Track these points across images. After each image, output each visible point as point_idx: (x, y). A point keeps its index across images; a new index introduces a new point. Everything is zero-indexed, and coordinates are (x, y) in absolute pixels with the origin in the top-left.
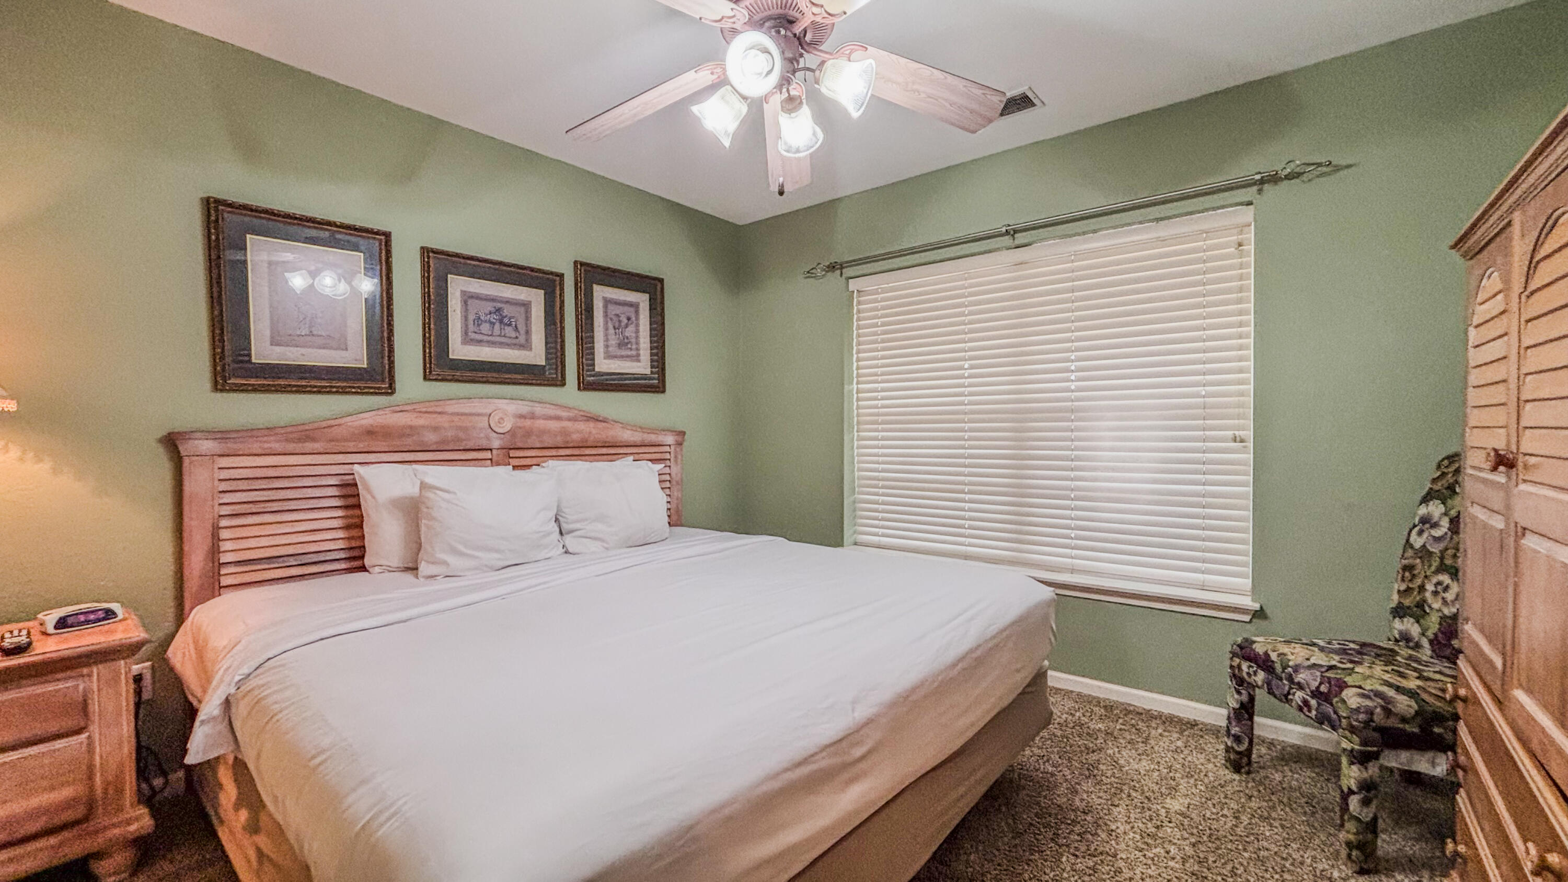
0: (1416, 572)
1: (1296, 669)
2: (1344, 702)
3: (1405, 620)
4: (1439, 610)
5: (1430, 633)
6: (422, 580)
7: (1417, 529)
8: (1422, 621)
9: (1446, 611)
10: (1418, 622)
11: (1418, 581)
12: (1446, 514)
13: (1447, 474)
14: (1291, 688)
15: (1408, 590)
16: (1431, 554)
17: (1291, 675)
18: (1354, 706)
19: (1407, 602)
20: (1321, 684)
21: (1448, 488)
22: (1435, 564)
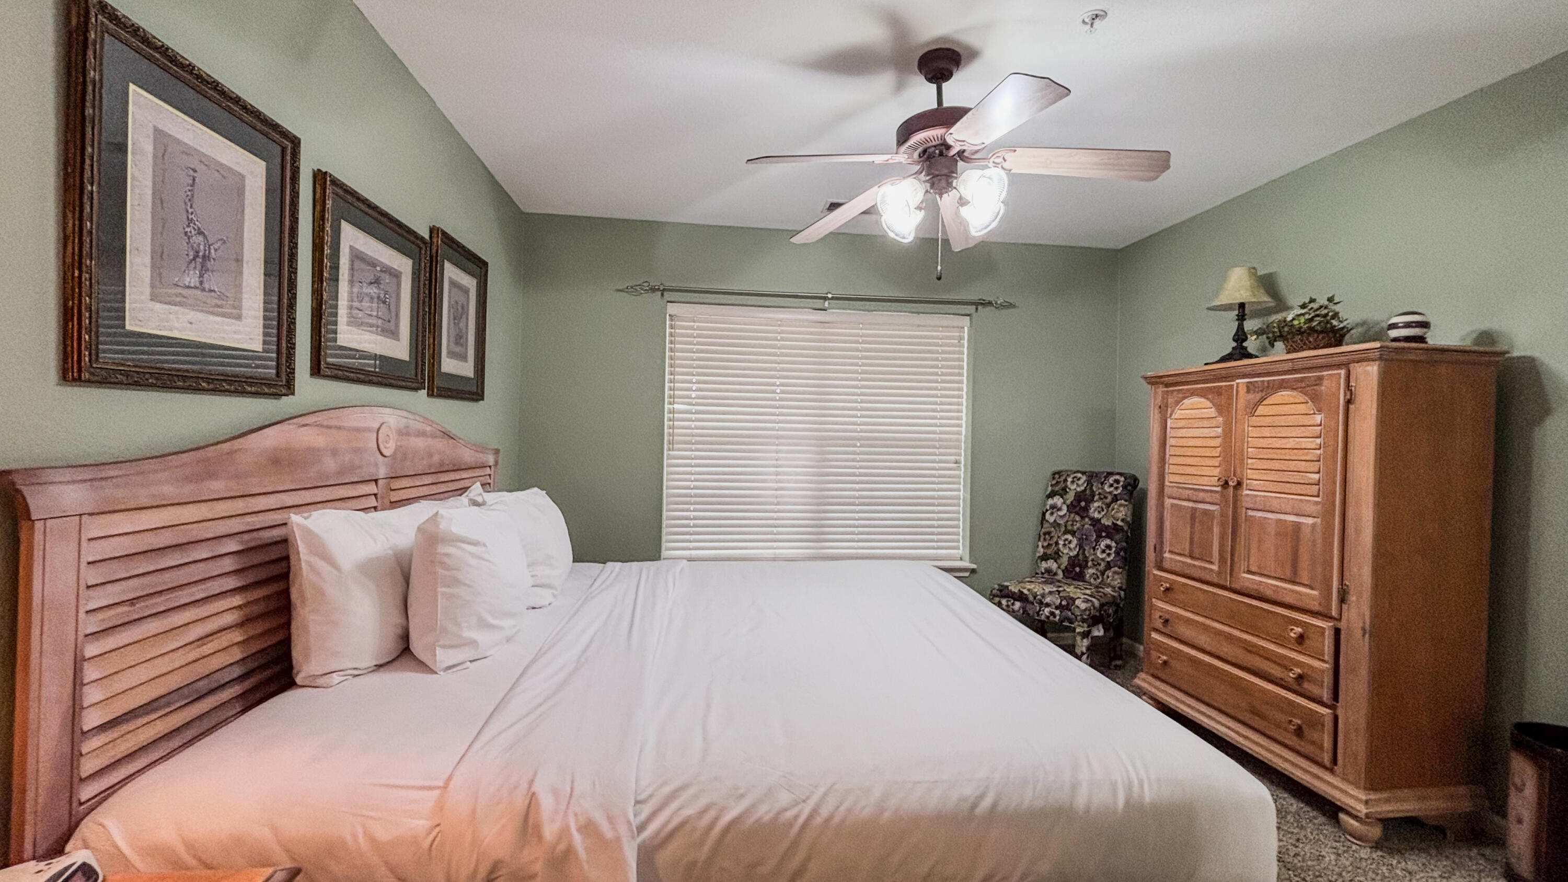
0: (1052, 535)
1: (1043, 596)
2: (1078, 607)
3: (1049, 561)
4: (1068, 554)
5: (1063, 567)
6: (442, 673)
7: (1049, 512)
8: (1058, 561)
9: (1071, 554)
10: (1056, 561)
11: (1055, 540)
12: (1064, 503)
13: (1060, 482)
14: (1040, 608)
15: (1049, 545)
16: (1059, 525)
17: (1040, 601)
18: (1084, 608)
19: (1049, 552)
20: (1061, 601)
21: (1062, 490)
22: (1063, 529)
